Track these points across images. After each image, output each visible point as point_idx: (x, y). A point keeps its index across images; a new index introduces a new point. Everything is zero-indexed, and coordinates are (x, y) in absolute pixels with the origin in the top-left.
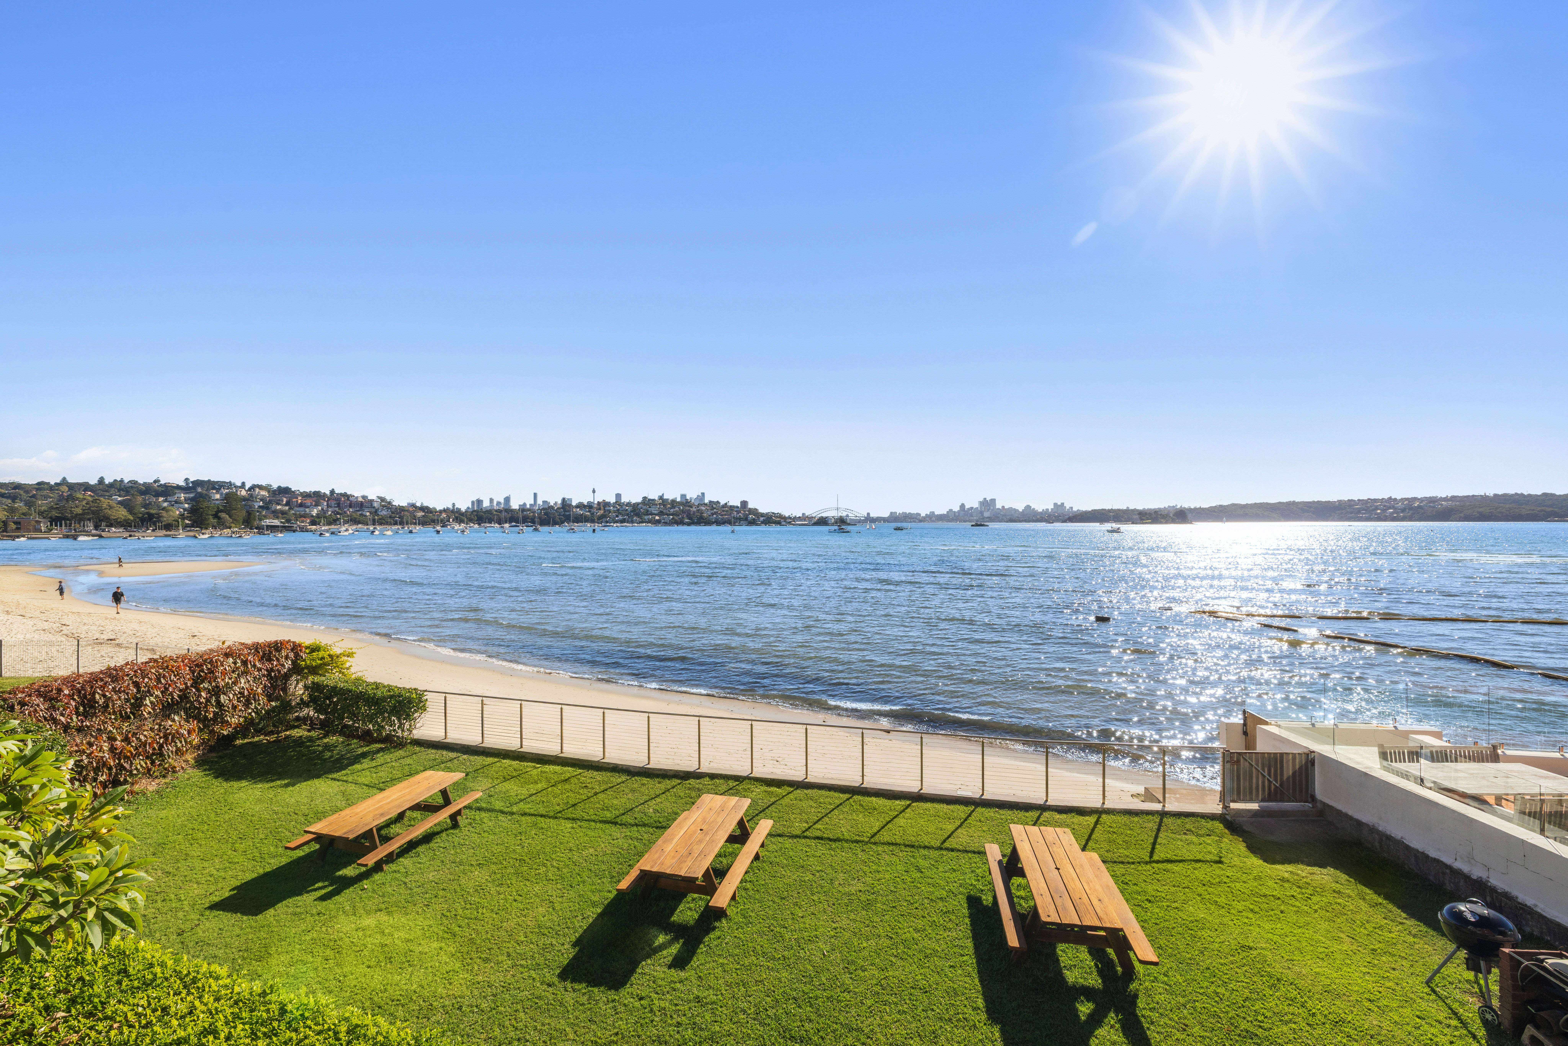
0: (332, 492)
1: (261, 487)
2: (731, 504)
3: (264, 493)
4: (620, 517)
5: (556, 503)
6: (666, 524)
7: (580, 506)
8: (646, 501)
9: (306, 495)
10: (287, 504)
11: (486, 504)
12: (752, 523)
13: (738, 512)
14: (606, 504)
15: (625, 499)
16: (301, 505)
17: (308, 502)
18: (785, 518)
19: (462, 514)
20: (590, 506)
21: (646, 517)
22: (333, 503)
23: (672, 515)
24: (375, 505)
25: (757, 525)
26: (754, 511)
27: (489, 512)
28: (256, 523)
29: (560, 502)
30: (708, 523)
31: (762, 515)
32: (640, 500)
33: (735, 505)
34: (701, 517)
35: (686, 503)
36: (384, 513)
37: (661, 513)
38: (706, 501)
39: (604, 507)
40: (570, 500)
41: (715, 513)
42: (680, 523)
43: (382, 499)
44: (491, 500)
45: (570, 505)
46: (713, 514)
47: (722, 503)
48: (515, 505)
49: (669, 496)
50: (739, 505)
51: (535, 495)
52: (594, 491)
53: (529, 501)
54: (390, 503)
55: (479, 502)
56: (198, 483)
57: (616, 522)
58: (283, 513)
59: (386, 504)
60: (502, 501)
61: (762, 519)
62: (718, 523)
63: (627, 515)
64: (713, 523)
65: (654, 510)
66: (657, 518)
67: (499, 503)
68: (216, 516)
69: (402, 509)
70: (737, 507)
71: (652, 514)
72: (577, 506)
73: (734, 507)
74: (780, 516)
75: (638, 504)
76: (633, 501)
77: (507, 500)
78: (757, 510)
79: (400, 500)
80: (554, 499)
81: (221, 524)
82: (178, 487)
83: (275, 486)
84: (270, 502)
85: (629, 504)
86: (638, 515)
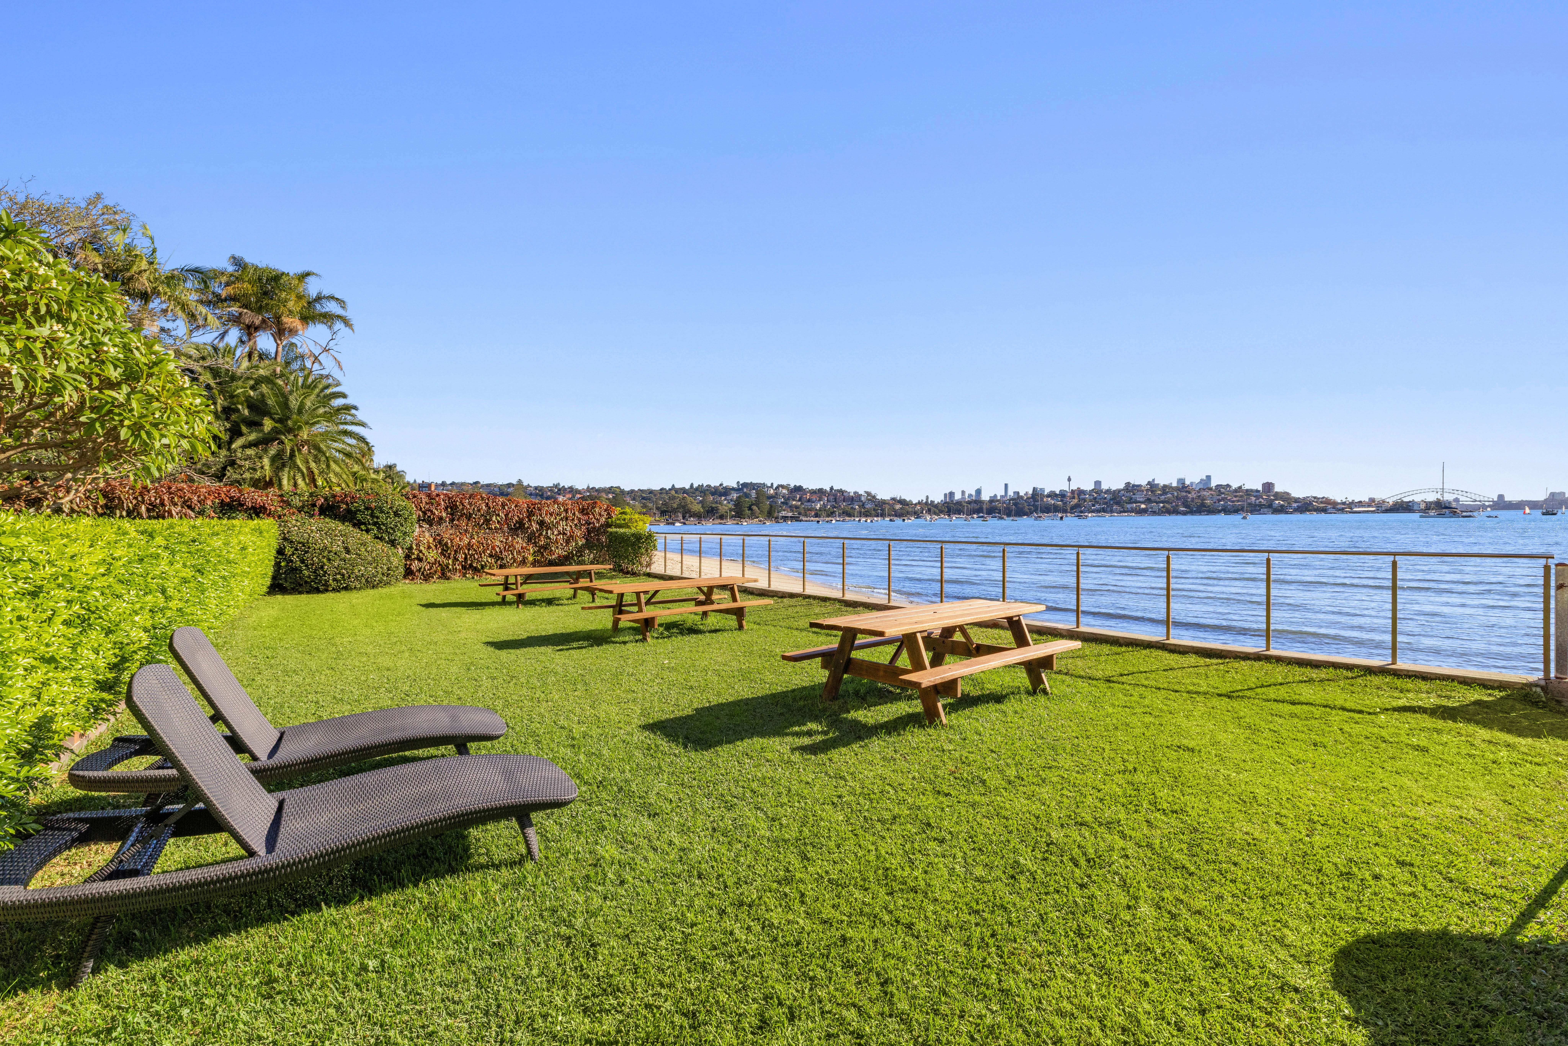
0: (832, 488)
1: (783, 486)
2: (1247, 487)
3: (785, 491)
4: (1097, 506)
5: (1026, 494)
6: (1154, 513)
7: (1052, 495)
8: (1130, 488)
9: (813, 492)
10: (800, 500)
11: (958, 497)
12: (1281, 510)
13: (1257, 497)
14: (1081, 492)
15: (1104, 487)
16: (809, 501)
17: (814, 498)
18: (1334, 504)
19: (936, 506)
20: (1063, 495)
21: (1129, 506)
22: (831, 498)
23: (1162, 502)
24: (863, 499)
25: (1287, 513)
26: (1285, 496)
27: (959, 503)
28: (776, 514)
29: (1031, 492)
30: (1211, 511)
31: (1297, 500)
32: (1121, 486)
33: (1254, 488)
34: (1203, 505)
35: (1183, 487)
36: (869, 506)
37: (1148, 501)
38: (1213, 484)
39: (1079, 495)
40: (1042, 490)
41: (1223, 499)
42: (1176, 512)
43: (868, 494)
44: (963, 492)
45: (1043, 496)
46: (1219, 501)
47: (1234, 486)
48: (985, 497)
49: (1161, 481)
50: (1260, 488)
51: (1006, 485)
52: (1069, 479)
53: (1000, 493)
54: (874, 497)
55: (952, 494)
56: (745, 485)
57: (1093, 512)
58: (797, 507)
59: (871, 497)
60: (974, 493)
61: (1295, 505)
62: (1226, 511)
63: (1106, 503)
64: (1219, 512)
65: (1139, 497)
66: (1143, 506)
67: (970, 495)
68: (750, 508)
69: (883, 502)
70: (1257, 491)
71: (1136, 502)
72: (1048, 496)
73: (1252, 491)
74: (1327, 501)
75: (1119, 491)
76: (1114, 488)
77: (979, 492)
78: (1288, 494)
79: (883, 494)
80: (1025, 489)
81: (753, 516)
82: (733, 489)
83: (792, 486)
84: (789, 499)
85: (1108, 491)
86: (1118, 503)
